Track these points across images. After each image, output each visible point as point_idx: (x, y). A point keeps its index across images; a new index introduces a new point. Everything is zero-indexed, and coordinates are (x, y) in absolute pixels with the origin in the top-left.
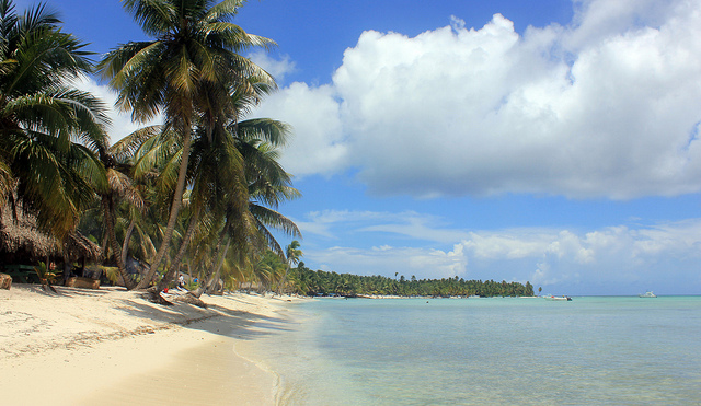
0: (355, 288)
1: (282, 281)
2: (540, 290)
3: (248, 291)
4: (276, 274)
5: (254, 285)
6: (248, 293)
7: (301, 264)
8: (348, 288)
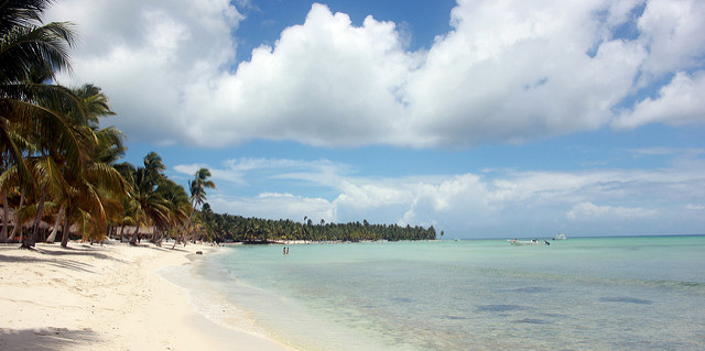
0: (266, 233)
1: (186, 224)
2: (442, 233)
3: (133, 240)
4: (178, 213)
5: (144, 230)
6: (133, 244)
7: (206, 206)
8: (259, 233)
